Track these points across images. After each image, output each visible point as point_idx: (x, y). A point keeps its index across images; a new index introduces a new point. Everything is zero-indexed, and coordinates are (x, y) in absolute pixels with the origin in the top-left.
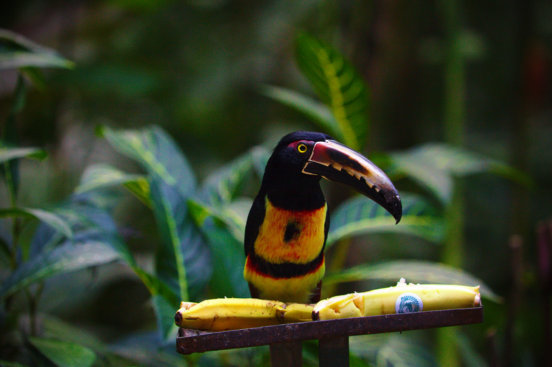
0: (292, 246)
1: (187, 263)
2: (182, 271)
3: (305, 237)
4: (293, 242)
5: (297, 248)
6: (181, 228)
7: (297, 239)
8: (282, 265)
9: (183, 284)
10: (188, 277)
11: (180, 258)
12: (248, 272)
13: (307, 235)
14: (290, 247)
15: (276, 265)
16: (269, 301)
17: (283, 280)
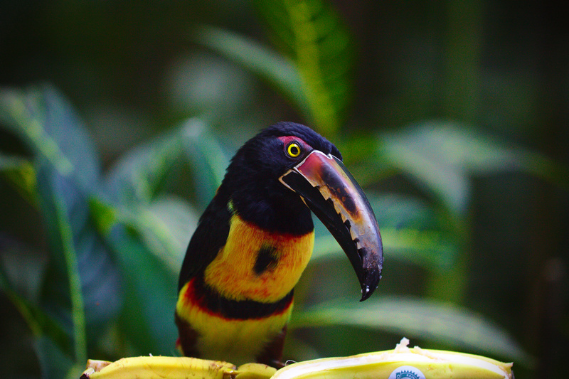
0: (265, 280)
1: (86, 290)
2: (78, 300)
3: (284, 269)
4: (266, 274)
5: (270, 283)
6: (78, 239)
7: (272, 272)
8: (241, 302)
9: (78, 319)
10: (87, 310)
11: (76, 281)
12: (186, 304)
13: (288, 265)
14: (262, 281)
15: (234, 302)
16: (212, 362)
17: (237, 322)
